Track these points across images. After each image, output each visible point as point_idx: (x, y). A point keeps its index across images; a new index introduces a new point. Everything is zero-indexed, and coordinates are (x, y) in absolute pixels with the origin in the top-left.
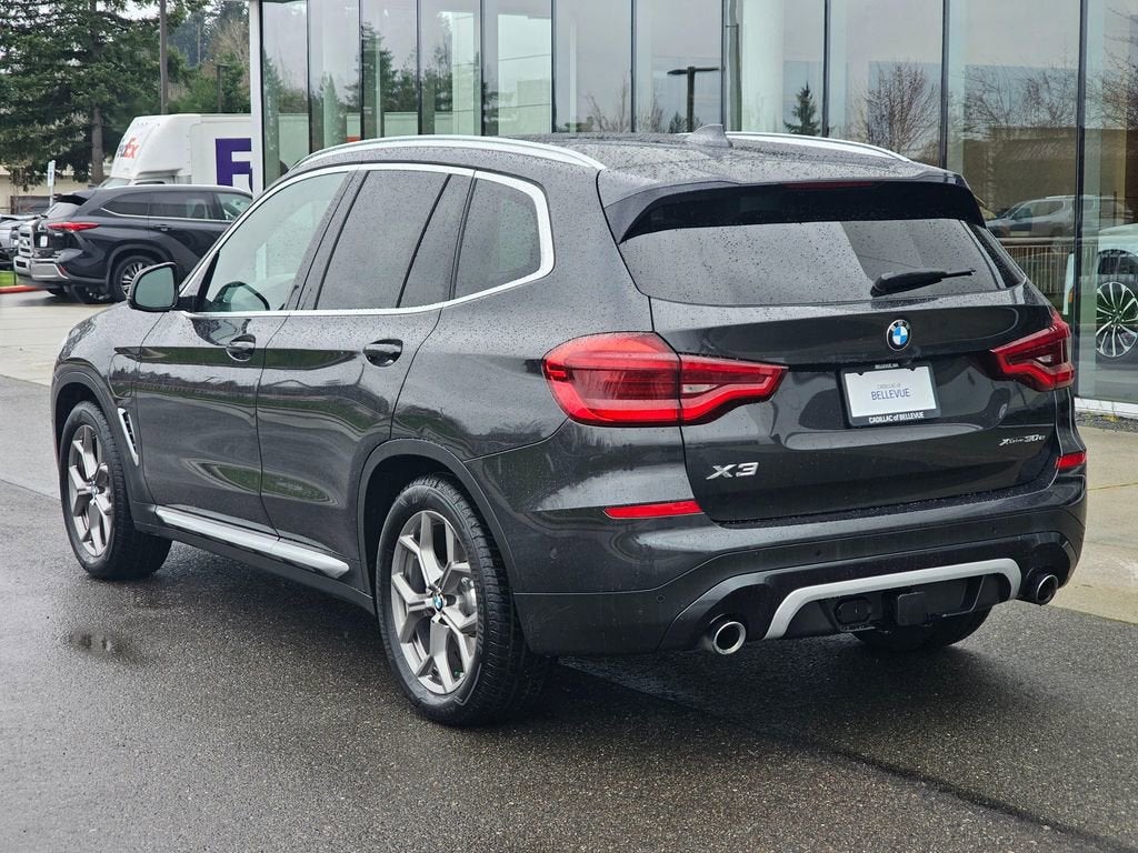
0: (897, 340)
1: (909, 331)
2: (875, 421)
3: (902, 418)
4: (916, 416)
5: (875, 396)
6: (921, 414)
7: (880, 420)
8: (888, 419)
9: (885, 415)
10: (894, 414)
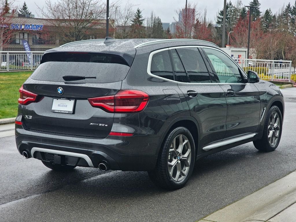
0: (59, 92)
1: (62, 90)
2: (56, 111)
3: (63, 112)
4: (66, 112)
5: (59, 105)
6: (67, 112)
7: (57, 111)
8: (59, 112)
9: (59, 111)
10: (61, 111)
